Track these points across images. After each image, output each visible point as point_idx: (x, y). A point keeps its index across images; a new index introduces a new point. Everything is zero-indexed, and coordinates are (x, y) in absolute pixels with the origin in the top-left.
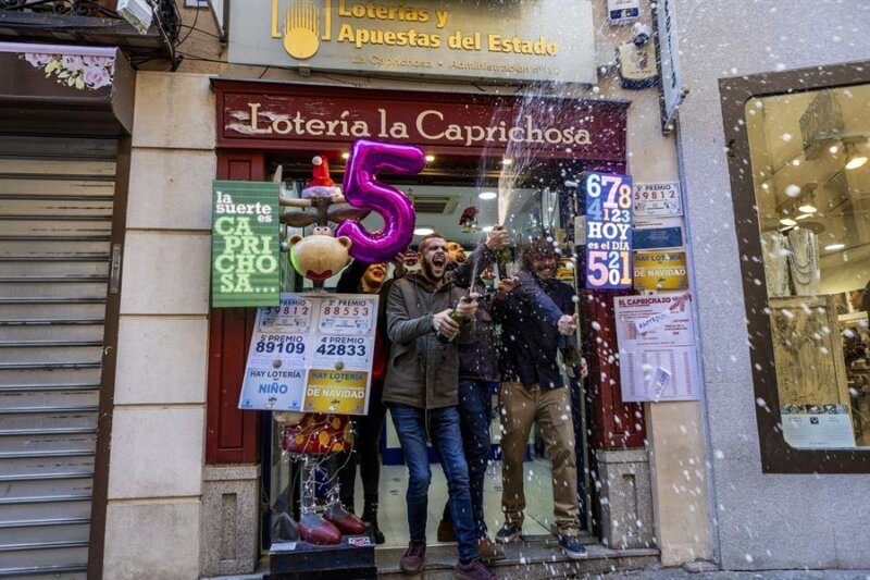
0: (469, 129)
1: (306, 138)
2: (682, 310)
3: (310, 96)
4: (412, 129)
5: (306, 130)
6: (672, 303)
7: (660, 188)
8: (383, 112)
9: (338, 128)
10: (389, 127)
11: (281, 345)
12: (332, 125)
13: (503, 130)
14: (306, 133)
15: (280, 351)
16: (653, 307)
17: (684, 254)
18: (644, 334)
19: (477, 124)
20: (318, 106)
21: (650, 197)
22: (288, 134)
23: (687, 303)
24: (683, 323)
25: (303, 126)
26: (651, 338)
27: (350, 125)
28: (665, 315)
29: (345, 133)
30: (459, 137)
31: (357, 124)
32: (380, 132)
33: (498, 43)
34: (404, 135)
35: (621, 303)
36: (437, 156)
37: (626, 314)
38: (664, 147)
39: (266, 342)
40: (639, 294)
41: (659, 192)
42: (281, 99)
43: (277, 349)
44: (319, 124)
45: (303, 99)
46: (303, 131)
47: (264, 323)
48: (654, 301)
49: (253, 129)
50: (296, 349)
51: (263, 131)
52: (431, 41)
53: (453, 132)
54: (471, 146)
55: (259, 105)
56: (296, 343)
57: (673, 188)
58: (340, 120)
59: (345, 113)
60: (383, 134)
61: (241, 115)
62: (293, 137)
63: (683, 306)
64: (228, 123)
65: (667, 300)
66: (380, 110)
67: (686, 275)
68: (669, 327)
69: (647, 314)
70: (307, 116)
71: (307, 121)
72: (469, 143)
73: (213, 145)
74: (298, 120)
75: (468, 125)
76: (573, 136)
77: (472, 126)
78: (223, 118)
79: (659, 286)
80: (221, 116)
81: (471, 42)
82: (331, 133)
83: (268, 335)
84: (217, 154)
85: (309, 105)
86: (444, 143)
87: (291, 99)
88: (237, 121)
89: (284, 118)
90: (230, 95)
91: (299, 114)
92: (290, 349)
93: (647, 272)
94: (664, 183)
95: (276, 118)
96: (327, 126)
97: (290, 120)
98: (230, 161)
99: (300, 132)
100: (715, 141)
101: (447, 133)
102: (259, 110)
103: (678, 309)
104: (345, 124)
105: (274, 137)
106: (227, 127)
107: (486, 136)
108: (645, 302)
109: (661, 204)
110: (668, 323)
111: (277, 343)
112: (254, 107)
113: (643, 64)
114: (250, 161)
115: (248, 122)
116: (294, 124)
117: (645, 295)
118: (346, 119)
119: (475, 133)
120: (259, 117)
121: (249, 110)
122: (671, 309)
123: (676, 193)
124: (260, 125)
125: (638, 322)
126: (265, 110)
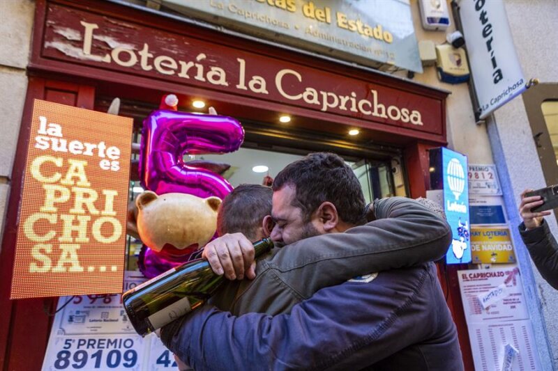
0: (324, 94)
1: (153, 76)
2: (515, 284)
3: (161, 29)
4: (271, 85)
5: (153, 66)
6: (506, 277)
7: (481, 169)
8: (242, 62)
9: (193, 71)
10: (248, 79)
11: (98, 355)
12: (186, 66)
13: (354, 101)
14: (154, 70)
15: (97, 365)
16: (491, 280)
17: (508, 230)
18: (487, 309)
19: (331, 92)
20: (171, 42)
21: (474, 176)
22: (131, 68)
23: (517, 276)
24: (517, 297)
25: (150, 61)
26: (493, 313)
27: (206, 70)
28: (501, 290)
29: (200, 77)
30: (315, 101)
31: (214, 70)
32: (238, 84)
33: (345, 21)
34: (263, 90)
35: (464, 276)
36: (293, 116)
37: (469, 288)
38: (478, 135)
39: (73, 350)
40: (477, 268)
41: (480, 173)
42: (124, 24)
43: (91, 362)
44: (169, 63)
45: (153, 31)
46: (150, 68)
47: (71, 319)
48: (491, 275)
49: (85, 53)
50: (123, 361)
51: (97, 58)
52: (287, 5)
53: (310, 95)
54: (326, 112)
55: (95, 26)
56: (123, 350)
57: (490, 170)
58: (195, 62)
59: (201, 56)
60: (241, 86)
61: (70, 34)
62: (136, 72)
63: (515, 280)
64: (51, 40)
65: (501, 274)
66: (239, 60)
67: (513, 251)
68: (506, 302)
69: (487, 288)
70: (156, 51)
71: (156, 56)
72: (324, 109)
73: (24, 63)
74: (145, 53)
75: (324, 91)
76: (409, 115)
77: (327, 92)
78: (41, 33)
79: (493, 260)
80: (41, 30)
81: (323, 15)
82: (183, 74)
83: (77, 338)
84: (29, 76)
85: (161, 39)
86: (301, 105)
87: (139, 28)
88: (64, 39)
89: (127, 48)
90: (56, 7)
91: (146, 46)
92: (113, 361)
93: (480, 246)
94: (482, 165)
95: (118, 47)
96: (179, 66)
97: (135, 51)
98: (46, 89)
99: (146, 67)
100: (524, 133)
101: (305, 95)
102: (95, 32)
103: (511, 283)
104: (200, 68)
105: (112, 68)
106: (47, 44)
107: (340, 104)
108: (483, 276)
109: (483, 184)
110: (505, 297)
111: (91, 351)
112: (90, 27)
113: (459, 63)
114: (76, 94)
115: (79, 44)
116: (139, 57)
117: (482, 270)
118: (202, 62)
119: (330, 100)
120: (94, 41)
121: (82, 31)
122: (506, 283)
123: (494, 176)
124: (94, 50)
125: (481, 296)
126: (104, 34)
